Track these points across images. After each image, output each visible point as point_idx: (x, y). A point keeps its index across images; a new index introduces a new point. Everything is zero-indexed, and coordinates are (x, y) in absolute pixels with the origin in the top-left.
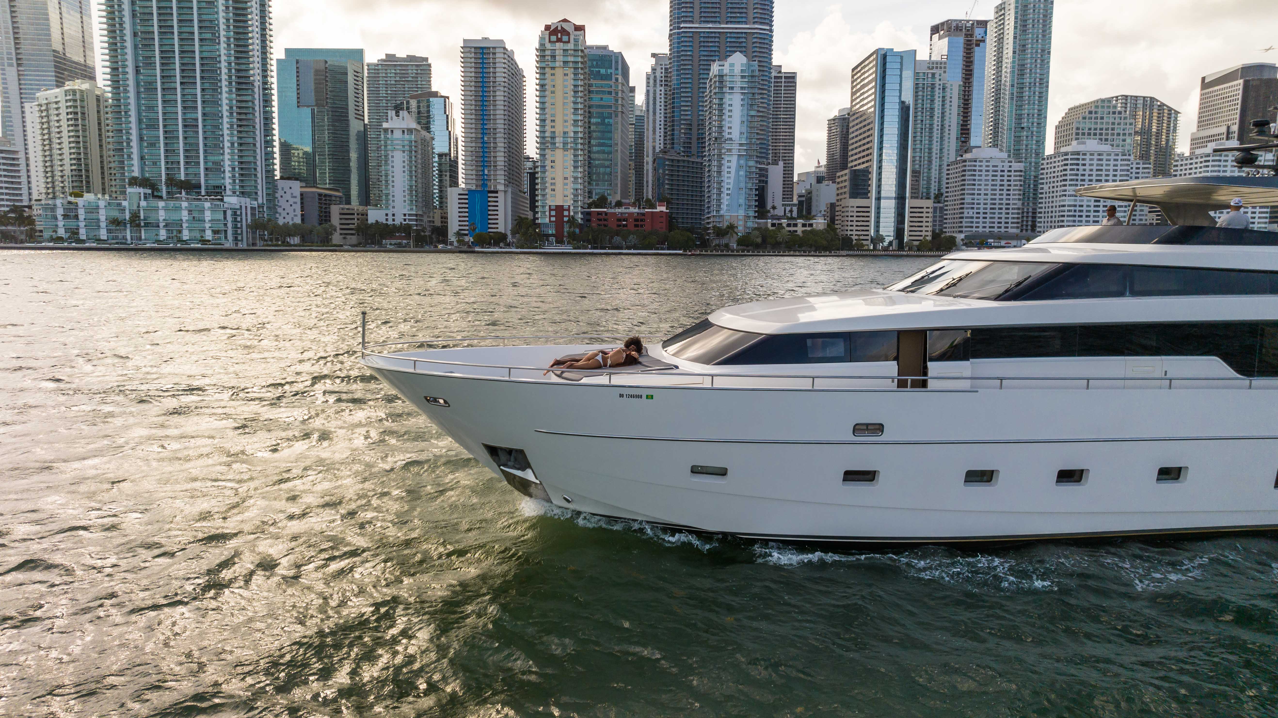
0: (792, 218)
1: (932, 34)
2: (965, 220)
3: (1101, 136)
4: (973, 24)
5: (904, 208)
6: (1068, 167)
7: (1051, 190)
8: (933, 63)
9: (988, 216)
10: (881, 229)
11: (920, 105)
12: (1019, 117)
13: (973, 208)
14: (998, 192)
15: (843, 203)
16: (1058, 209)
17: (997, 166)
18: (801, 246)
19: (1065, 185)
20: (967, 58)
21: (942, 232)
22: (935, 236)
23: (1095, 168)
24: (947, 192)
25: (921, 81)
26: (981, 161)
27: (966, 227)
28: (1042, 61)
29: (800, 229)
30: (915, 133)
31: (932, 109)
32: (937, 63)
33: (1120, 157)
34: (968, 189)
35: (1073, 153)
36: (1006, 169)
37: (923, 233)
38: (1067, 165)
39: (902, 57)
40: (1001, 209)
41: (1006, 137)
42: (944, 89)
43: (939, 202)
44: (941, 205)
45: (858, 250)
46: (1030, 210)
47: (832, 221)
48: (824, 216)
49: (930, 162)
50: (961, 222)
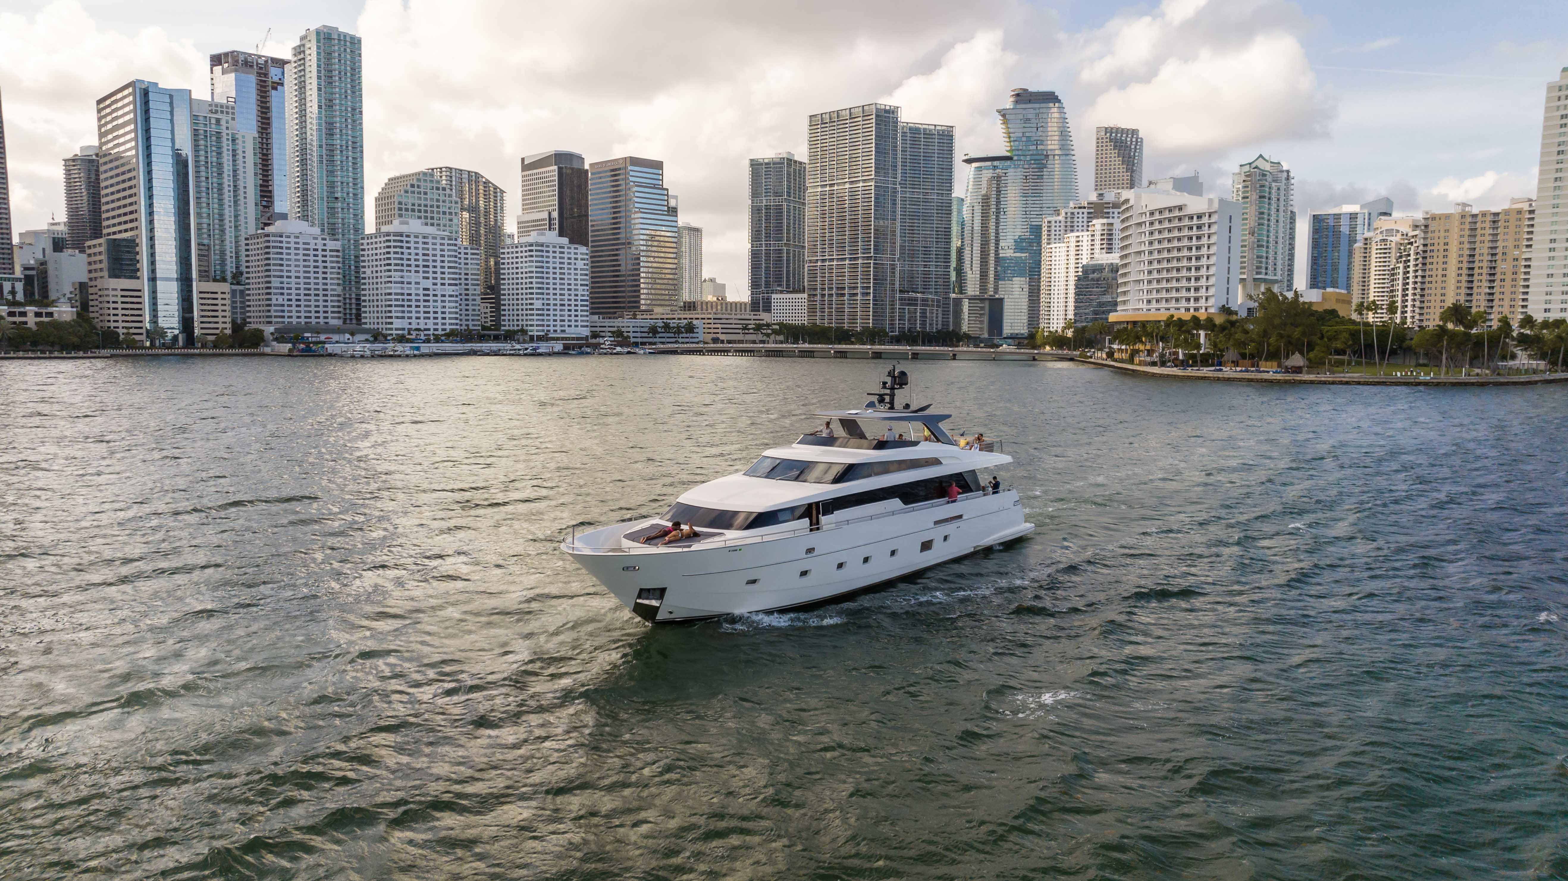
0: (15, 303)
1: (212, 66)
2: (273, 308)
3: (425, 214)
4: (266, 62)
5: (190, 291)
6: (392, 250)
7: (375, 275)
8: (216, 106)
9: (302, 303)
10: (160, 320)
11: (202, 158)
12: (331, 185)
13: (282, 294)
14: (312, 275)
15: (98, 283)
16: (384, 297)
17: (308, 244)
18: (35, 344)
19: (390, 271)
20: (262, 102)
21: (245, 322)
22: (237, 328)
23: (420, 252)
24: (248, 273)
25: (201, 128)
26: (289, 237)
27: (276, 317)
28: (354, 121)
29: (31, 320)
30: (199, 192)
31: (220, 165)
32: (222, 106)
33: (446, 242)
34: (275, 270)
35: (396, 234)
36: (320, 247)
37: (220, 326)
38: (389, 247)
39: (171, 97)
40: (317, 295)
41: (318, 208)
42: (234, 140)
43: (238, 284)
44: (241, 287)
45: (128, 348)
46: (353, 296)
47: (84, 306)
48: (70, 299)
49: (223, 231)
50: (269, 311)
